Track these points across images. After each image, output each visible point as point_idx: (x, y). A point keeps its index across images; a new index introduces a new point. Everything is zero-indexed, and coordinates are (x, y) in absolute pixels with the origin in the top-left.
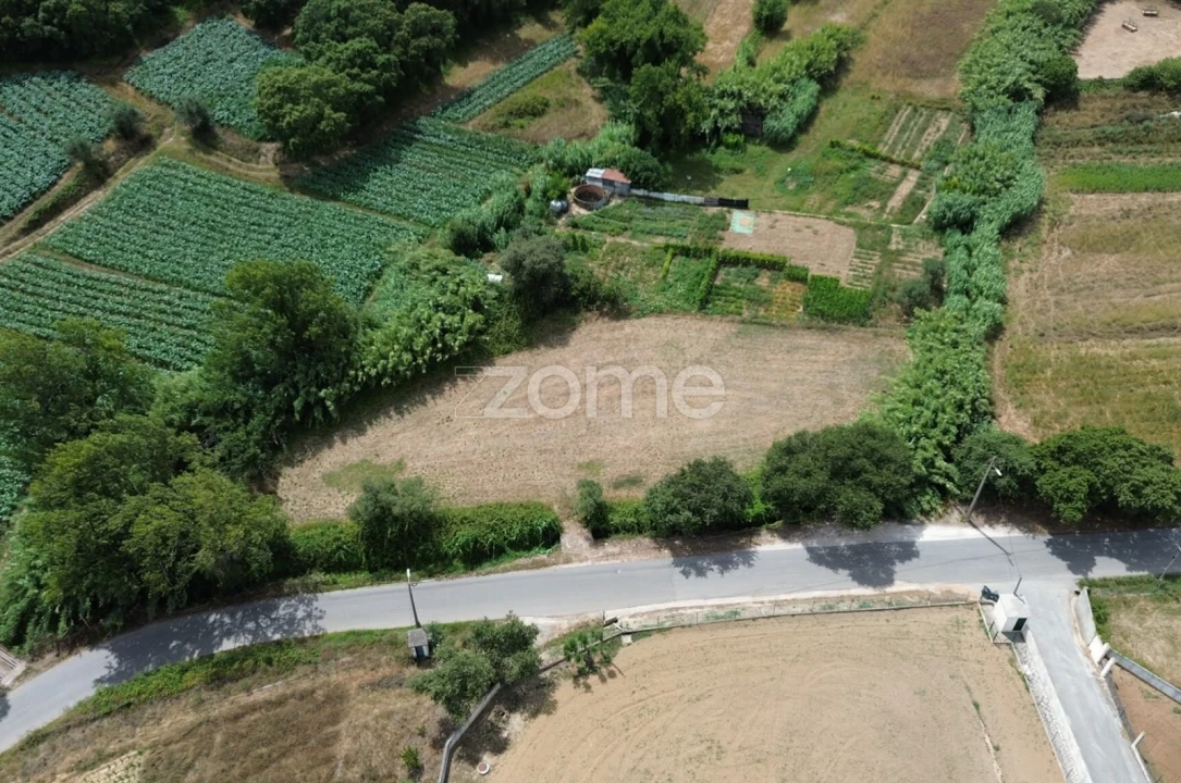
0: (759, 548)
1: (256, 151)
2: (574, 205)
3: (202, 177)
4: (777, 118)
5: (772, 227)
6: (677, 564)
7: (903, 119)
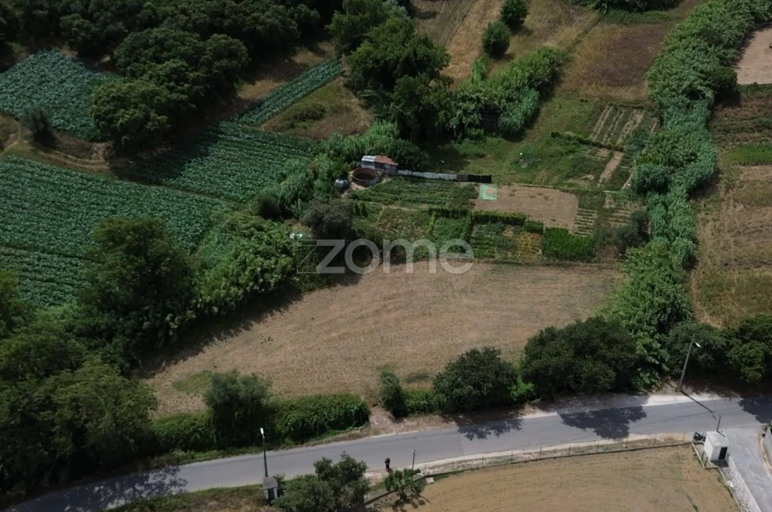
0: (524, 417)
1: (89, 149)
2: (353, 183)
3: (45, 170)
4: (508, 116)
5: (512, 195)
6: (462, 431)
7: (607, 116)
